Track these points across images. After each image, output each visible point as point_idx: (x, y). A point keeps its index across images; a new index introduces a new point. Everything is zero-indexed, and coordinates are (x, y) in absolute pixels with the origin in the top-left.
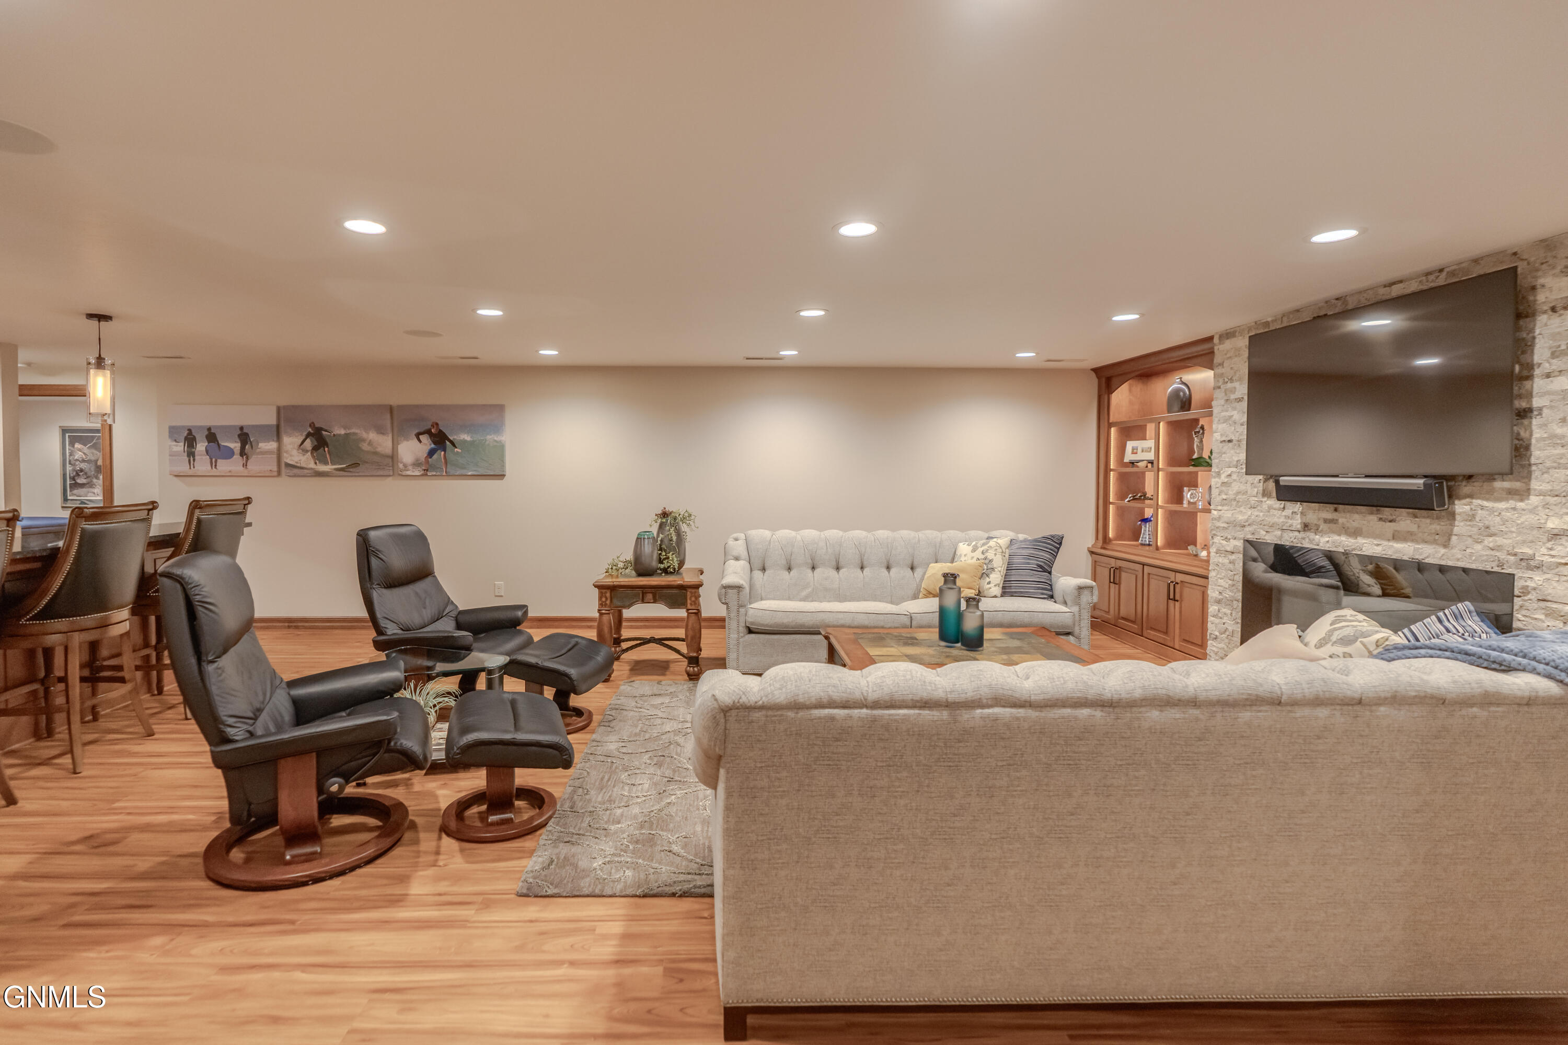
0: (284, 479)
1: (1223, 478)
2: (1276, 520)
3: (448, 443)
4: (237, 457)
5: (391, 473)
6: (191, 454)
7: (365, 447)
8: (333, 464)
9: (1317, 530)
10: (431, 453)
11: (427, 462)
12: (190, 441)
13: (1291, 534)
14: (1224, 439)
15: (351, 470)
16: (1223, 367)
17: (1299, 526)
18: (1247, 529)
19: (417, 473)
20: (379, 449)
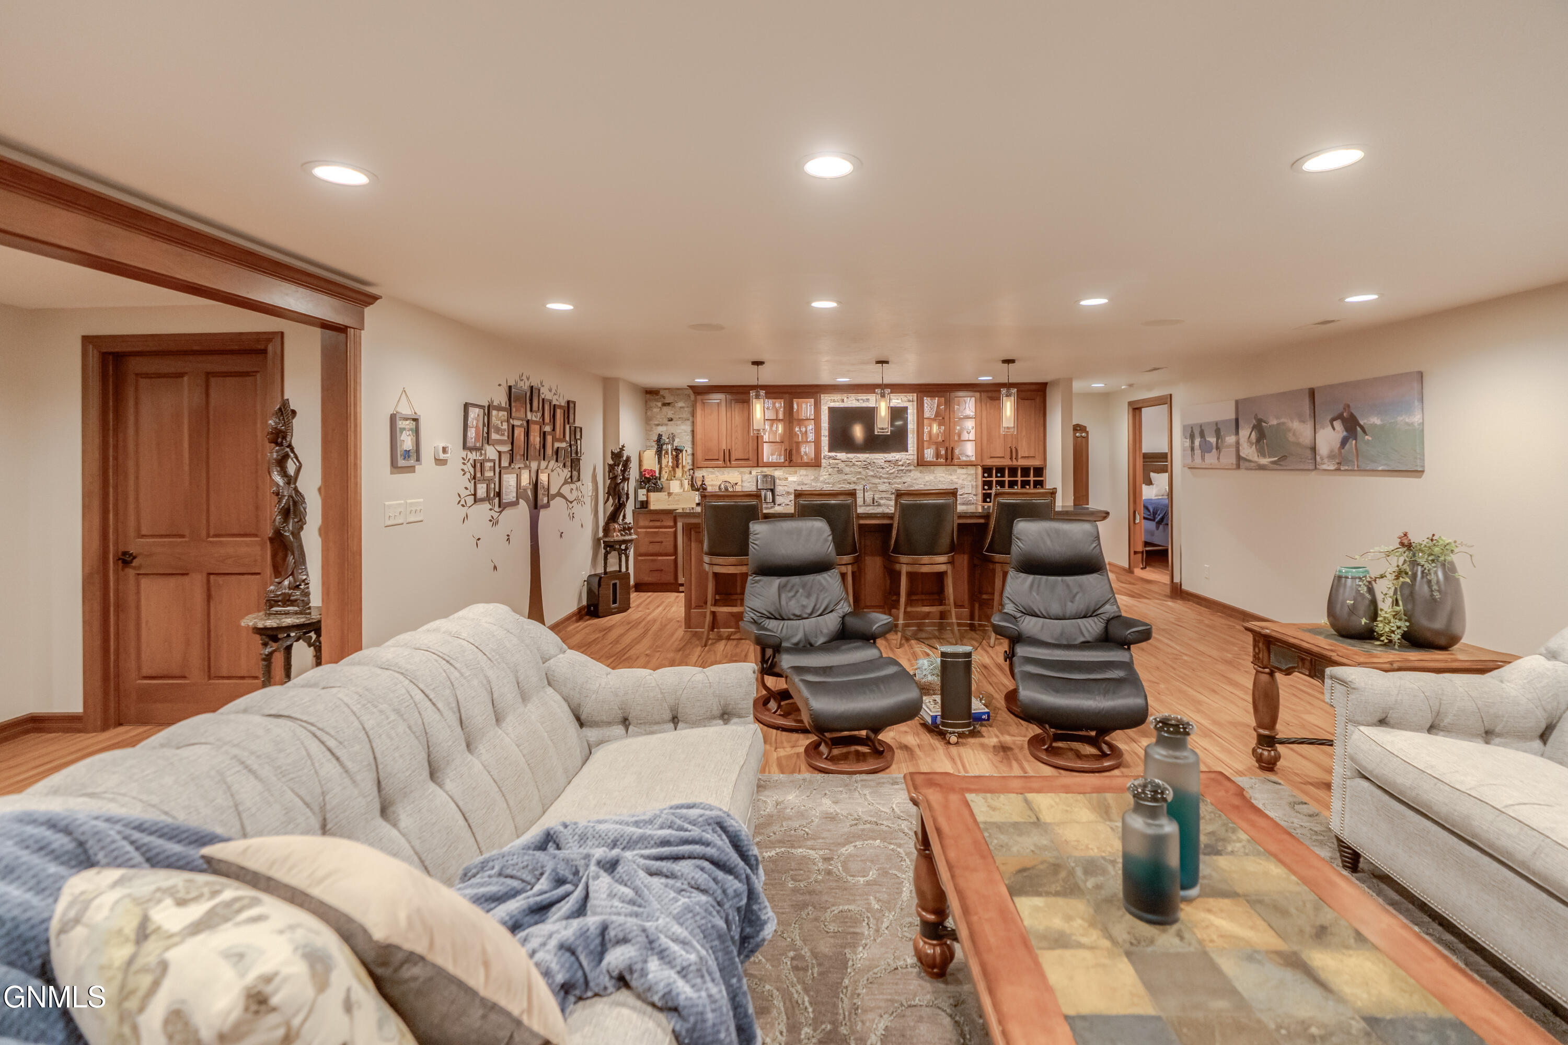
0: (1242, 473)
3: (1359, 429)
4: (1214, 450)
5: (1311, 467)
6: (1193, 449)
7: (1291, 438)
8: (1270, 457)
10: (1344, 442)
11: (1340, 453)
12: (1192, 437)
15: (1281, 463)
19: (1332, 467)
20: (1301, 440)
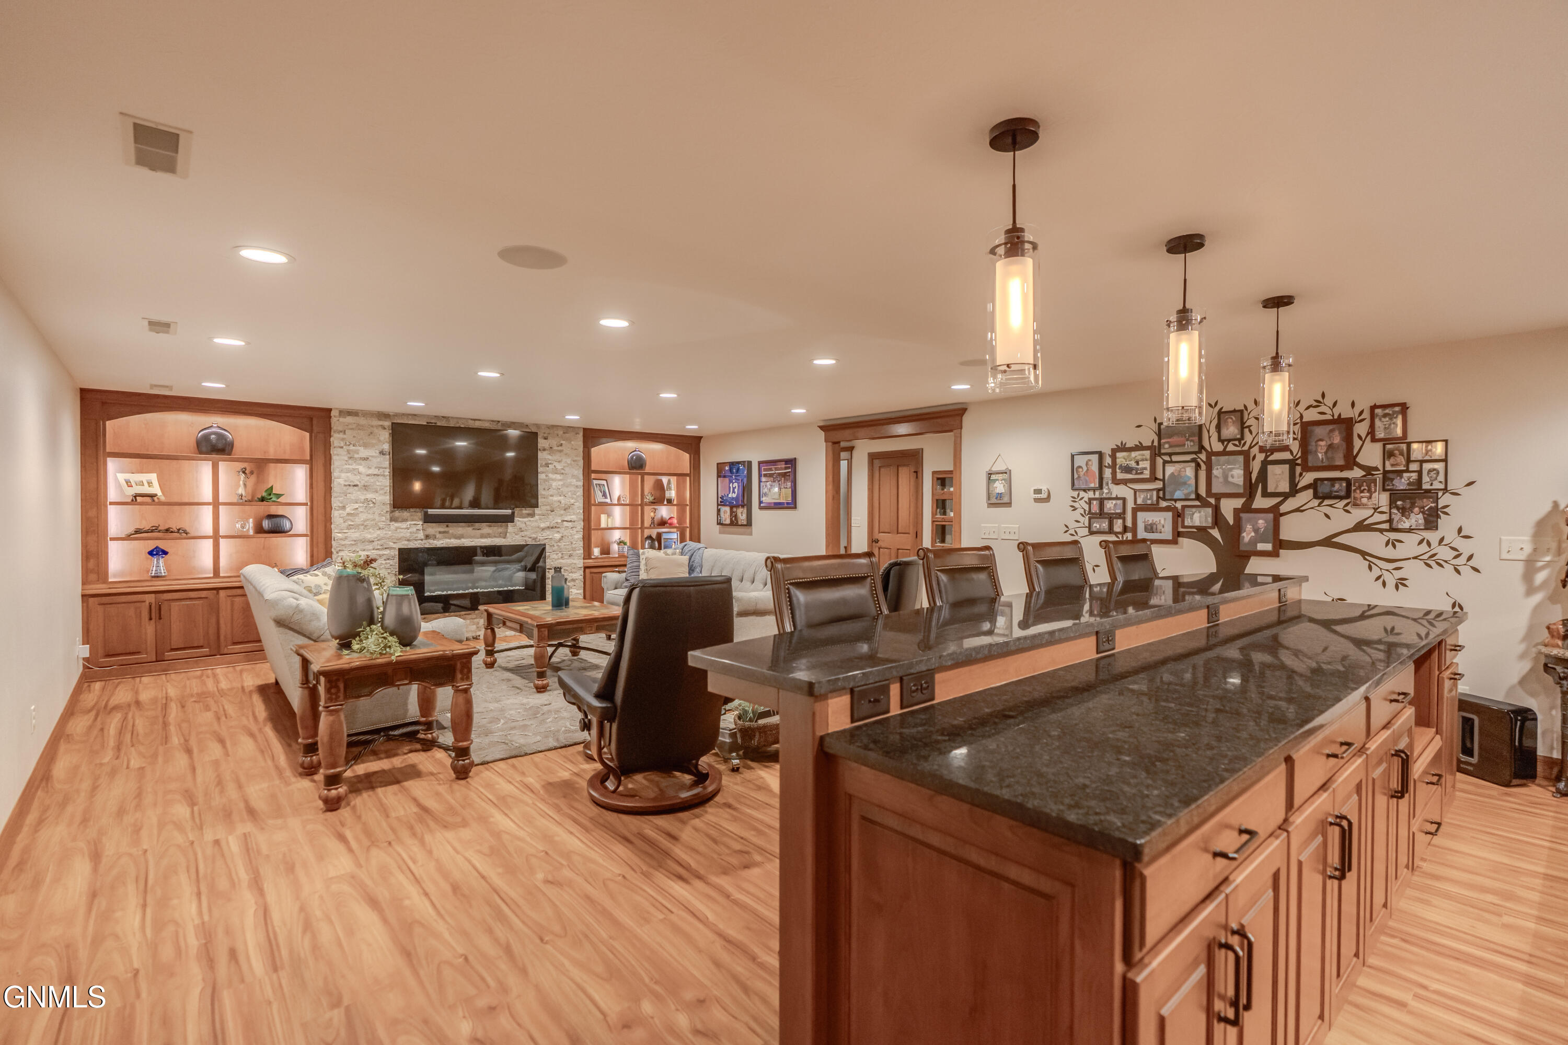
1: (348, 510)
2: (402, 535)
9: (435, 538)
13: (416, 542)
14: (347, 483)
16: (345, 433)
17: (423, 537)
18: (376, 543)
